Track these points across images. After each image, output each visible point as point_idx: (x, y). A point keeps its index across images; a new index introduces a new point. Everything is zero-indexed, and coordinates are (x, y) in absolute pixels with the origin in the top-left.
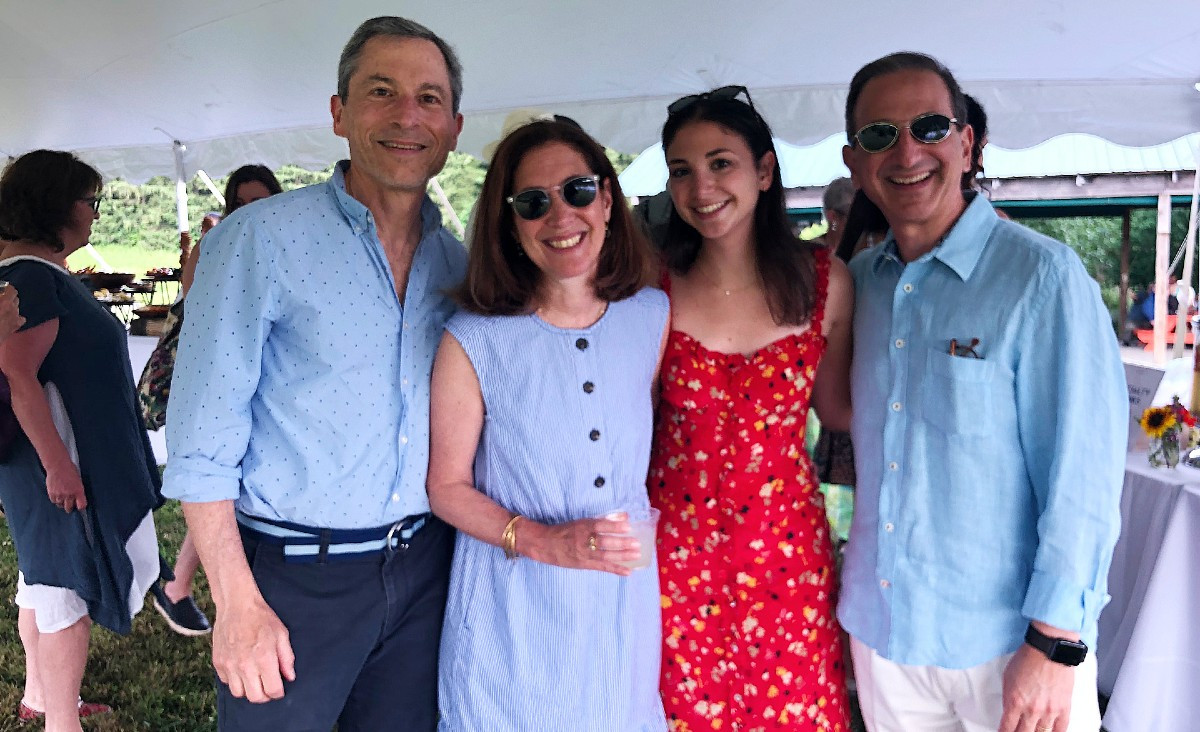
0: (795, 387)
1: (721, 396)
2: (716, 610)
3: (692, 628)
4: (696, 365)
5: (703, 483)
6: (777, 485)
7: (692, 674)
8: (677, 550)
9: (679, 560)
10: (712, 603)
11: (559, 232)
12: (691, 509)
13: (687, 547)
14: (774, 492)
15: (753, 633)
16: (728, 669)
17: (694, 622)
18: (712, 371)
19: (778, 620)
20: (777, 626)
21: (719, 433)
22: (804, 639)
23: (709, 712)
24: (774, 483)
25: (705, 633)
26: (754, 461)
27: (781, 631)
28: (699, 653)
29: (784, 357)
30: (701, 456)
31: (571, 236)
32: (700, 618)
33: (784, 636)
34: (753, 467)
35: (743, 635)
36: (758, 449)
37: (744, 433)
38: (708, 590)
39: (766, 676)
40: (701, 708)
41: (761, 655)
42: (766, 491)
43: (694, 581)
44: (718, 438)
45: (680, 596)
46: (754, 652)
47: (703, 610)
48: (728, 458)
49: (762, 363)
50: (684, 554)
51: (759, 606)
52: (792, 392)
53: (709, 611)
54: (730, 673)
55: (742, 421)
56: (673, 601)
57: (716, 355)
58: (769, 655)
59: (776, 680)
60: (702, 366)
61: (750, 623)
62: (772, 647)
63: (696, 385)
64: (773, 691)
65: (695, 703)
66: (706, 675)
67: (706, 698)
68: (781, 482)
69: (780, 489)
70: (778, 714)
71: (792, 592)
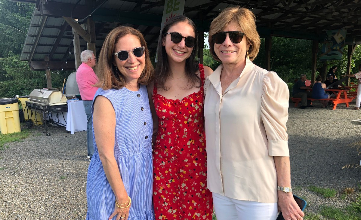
0: (195, 109)
1: (173, 113)
2: (173, 181)
3: (167, 186)
4: (164, 105)
5: (170, 142)
6: (193, 142)
7: (166, 201)
8: (162, 162)
9: (162, 165)
10: (172, 179)
11: (132, 65)
12: (167, 150)
13: (165, 161)
14: (191, 144)
15: (184, 188)
16: (177, 199)
17: (167, 185)
18: (169, 105)
19: (192, 185)
20: (192, 187)
21: (173, 125)
22: (201, 192)
23: (172, 212)
24: (192, 141)
25: (170, 188)
26: (185, 134)
27: (193, 188)
28: (168, 194)
29: (192, 100)
30: (169, 133)
31: (136, 66)
32: (169, 183)
33: (194, 190)
34: (185, 136)
35: (182, 189)
36: (185, 130)
37: (181, 125)
38: (171, 175)
39: (188, 203)
40: (170, 211)
41: (187, 196)
42: (189, 143)
43: (167, 172)
44: (173, 127)
45: (162, 177)
46: (185, 194)
47: (170, 181)
48: (177, 133)
49: (184, 102)
50: (164, 163)
51: (186, 180)
52: (194, 111)
53: (171, 181)
54: (178, 200)
55: (180, 121)
56: (160, 178)
57: (170, 101)
58: (190, 196)
59: (192, 204)
60: (166, 105)
61: (184, 185)
62: (190, 193)
63: (164, 111)
64: (191, 208)
65: (168, 210)
66: (171, 201)
67: (171, 208)
68: (194, 141)
69: (193, 143)
70: (192, 216)
71: (197, 177)
